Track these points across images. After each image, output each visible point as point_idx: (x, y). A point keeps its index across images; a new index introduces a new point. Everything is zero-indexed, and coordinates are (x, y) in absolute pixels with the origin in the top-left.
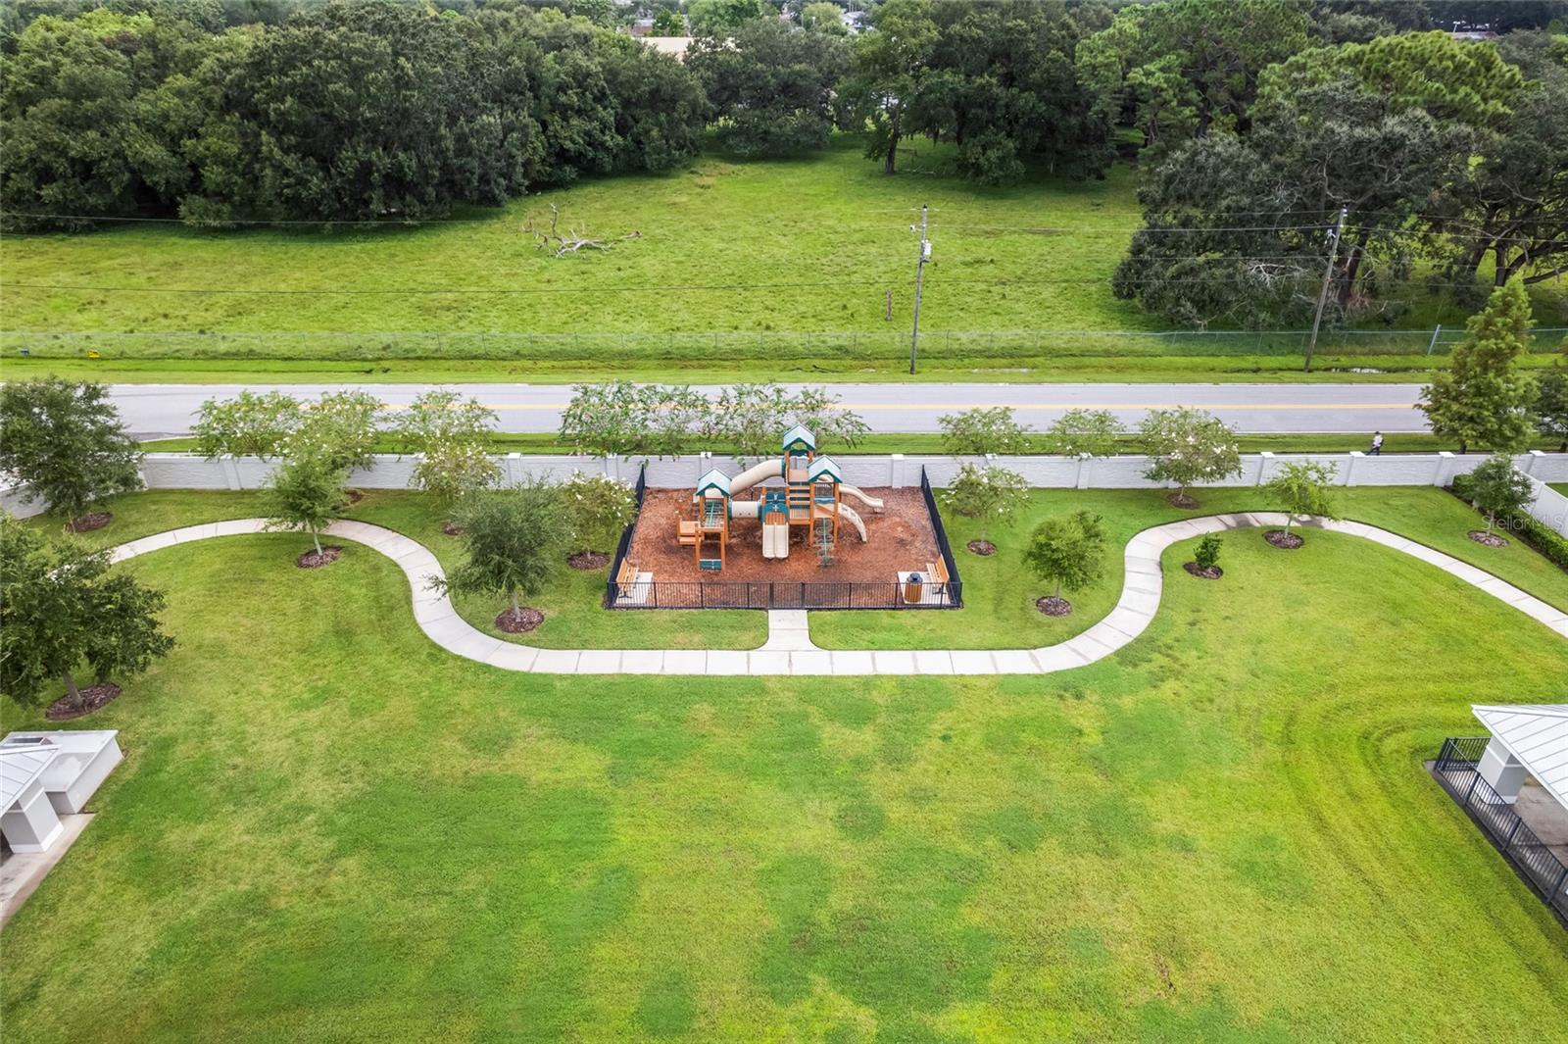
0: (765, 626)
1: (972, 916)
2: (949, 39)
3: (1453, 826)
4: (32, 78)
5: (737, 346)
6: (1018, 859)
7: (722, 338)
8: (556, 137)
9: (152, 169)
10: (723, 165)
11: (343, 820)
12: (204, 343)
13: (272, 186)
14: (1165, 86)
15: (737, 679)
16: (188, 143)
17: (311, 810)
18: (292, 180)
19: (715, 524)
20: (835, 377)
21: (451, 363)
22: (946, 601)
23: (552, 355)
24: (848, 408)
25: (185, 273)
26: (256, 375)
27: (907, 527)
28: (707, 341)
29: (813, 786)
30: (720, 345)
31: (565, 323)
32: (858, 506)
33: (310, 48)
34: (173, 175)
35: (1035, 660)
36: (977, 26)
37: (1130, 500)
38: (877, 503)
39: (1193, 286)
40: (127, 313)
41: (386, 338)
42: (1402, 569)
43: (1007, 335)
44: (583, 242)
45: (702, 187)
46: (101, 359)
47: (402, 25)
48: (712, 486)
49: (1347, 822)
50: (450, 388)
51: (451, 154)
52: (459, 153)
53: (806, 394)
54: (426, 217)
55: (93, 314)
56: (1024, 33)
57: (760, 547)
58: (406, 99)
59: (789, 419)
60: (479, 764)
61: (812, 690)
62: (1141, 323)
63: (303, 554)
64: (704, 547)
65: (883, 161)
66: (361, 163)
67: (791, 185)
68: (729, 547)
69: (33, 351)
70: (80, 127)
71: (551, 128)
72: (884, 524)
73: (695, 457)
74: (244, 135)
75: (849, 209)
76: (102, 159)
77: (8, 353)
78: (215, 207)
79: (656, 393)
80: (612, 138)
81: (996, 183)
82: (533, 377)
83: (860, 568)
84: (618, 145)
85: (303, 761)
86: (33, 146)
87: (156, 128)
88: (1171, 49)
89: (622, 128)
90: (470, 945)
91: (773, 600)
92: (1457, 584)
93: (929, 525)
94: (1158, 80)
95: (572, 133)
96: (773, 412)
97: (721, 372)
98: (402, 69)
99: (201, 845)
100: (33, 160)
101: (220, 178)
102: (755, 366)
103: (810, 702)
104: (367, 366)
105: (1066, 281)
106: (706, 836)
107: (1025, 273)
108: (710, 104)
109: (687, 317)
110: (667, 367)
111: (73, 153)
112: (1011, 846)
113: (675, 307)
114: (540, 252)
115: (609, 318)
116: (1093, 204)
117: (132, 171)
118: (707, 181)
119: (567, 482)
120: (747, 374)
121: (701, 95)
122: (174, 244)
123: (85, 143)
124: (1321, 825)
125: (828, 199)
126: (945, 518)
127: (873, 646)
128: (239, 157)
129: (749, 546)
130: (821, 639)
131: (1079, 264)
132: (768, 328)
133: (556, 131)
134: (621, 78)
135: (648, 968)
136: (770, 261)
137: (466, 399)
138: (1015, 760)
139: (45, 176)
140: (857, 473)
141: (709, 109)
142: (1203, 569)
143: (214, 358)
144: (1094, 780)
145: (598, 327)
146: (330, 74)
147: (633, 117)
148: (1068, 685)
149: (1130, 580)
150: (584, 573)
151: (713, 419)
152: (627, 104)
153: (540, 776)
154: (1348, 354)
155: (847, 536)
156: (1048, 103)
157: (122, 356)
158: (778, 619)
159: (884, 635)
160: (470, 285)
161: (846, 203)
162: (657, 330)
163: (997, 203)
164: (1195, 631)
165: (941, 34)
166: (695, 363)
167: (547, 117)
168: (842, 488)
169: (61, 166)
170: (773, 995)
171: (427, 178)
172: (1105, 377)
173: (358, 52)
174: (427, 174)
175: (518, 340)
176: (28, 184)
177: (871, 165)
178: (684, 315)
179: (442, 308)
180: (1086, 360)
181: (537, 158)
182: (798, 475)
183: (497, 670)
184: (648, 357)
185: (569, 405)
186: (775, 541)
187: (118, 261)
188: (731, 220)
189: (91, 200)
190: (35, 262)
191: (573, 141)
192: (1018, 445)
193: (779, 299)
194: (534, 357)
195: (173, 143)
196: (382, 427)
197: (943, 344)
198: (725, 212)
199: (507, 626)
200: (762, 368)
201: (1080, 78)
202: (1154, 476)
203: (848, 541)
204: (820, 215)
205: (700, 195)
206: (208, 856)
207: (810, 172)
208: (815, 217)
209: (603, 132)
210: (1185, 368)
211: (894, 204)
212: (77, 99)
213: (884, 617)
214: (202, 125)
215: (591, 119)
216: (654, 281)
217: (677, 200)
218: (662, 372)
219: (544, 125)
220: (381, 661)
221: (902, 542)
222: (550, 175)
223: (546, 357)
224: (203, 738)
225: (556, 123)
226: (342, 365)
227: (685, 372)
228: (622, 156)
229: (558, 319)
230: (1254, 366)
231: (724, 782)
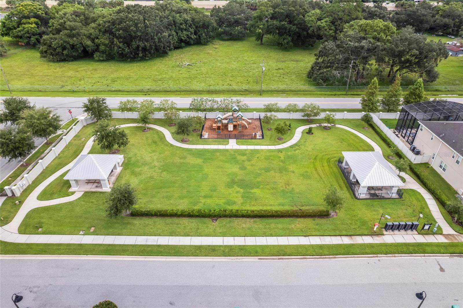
0: (228, 141)
1: (258, 180)
2: (275, 13)
3: (337, 170)
4: (59, 25)
5: (224, 89)
6: (267, 173)
7: (221, 88)
8: (180, 36)
9: (88, 47)
10: (220, 42)
11: (162, 168)
12: (109, 88)
13: (117, 51)
14: (325, 26)
15: (223, 149)
16: (96, 40)
17: (156, 166)
18: (121, 49)
19: (219, 124)
20: (244, 96)
21: (163, 93)
22: (261, 138)
23: (184, 91)
24: (245, 103)
25: (98, 72)
26: (122, 95)
27: (256, 126)
28: (217, 88)
29: (236, 164)
30: (220, 89)
31: (186, 84)
32: (247, 122)
33: (125, 18)
34: (93, 48)
35: (275, 147)
36: (282, 9)
37: (300, 121)
38: (250, 121)
39: (322, 77)
40: (90, 81)
41: (148, 87)
42: (347, 134)
43: (282, 87)
44: (188, 64)
45: (215, 48)
46: (89, 92)
47: (145, 11)
48: (219, 117)
49: (321, 170)
50: (168, 98)
51: (157, 42)
52: (159, 42)
53: (237, 100)
54: (151, 57)
55: (82, 82)
56: (294, 11)
57: (228, 129)
58: (147, 30)
59: (234, 105)
60: (182, 161)
61: (236, 151)
62: (313, 84)
63: (144, 130)
64: (217, 129)
65: (260, 41)
66: (137, 45)
67: (237, 48)
68: (222, 129)
69: (75, 90)
70: (72, 37)
71: (179, 34)
72: (251, 125)
73: (215, 112)
74: (109, 39)
75: (250, 55)
76: (77, 44)
77: (69, 91)
78: (102, 55)
79: (208, 100)
80: (193, 36)
81: (286, 48)
82: (181, 96)
83: (246, 132)
84: (194, 38)
85: (153, 160)
86: (62, 42)
87: (89, 37)
88: (328, 16)
89: (195, 33)
90: (184, 182)
91: (230, 138)
92: (356, 136)
93: (260, 125)
94: (324, 24)
95: (184, 35)
96: (231, 103)
97: (220, 95)
98: (146, 23)
99: (141, 170)
100: (62, 45)
101: (104, 49)
102: (228, 94)
103: (236, 153)
104: (145, 93)
105: (298, 74)
106: (219, 170)
107: (289, 72)
108: (217, 27)
109: (212, 83)
110: (209, 94)
111: (71, 43)
112: (266, 172)
113: (210, 80)
114: (178, 66)
115: (196, 82)
116: (310, 53)
117: (83, 47)
118: (217, 46)
119: (193, 116)
120: (226, 95)
121: (215, 25)
122: (93, 64)
123: (73, 41)
124: (316, 170)
125: (246, 52)
126: (262, 124)
127: (247, 145)
128: (108, 44)
129: (226, 129)
130: (238, 144)
131: (302, 69)
132: (230, 85)
133: (180, 35)
134: (195, 21)
135: (210, 185)
136: (231, 69)
137: (171, 101)
138: (269, 161)
139: (64, 48)
140: (247, 116)
141: (217, 28)
142: (310, 133)
143: (112, 92)
144: (281, 164)
145: (194, 85)
146: (131, 25)
147: (198, 30)
148: (280, 151)
149: (296, 135)
150: (196, 133)
151: (219, 105)
152: (197, 27)
153: (192, 162)
154: (356, 91)
155: (244, 127)
156: (299, 28)
157: (93, 91)
158: (231, 141)
159: (249, 143)
160: (163, 75)
161: (250, 53)
162: (207, 86)
163: (286, 53)
164: (305, 143)
165: (274, 11)
166: (215, 93)
167: (178, 31)
168: (243, 118)
169: (68, 46)
170: (228, 188)
171: (151, 48)
172: (302, 96)
173: (136, 19)
174: (151, 47)
175: (176, 88)
176: (61, 51)
177: (257, 42)
178: (212, 82)
179: (158, 80)
180: (299, 93)
181: (175, 42)
182: (235, 116)
183: (182, 148)
184: (205, 92)
185: (191, 102)
186: (231, 127)
187: (82, 68)
188: (222, 57)
189: (74, 54)
190: (64, 69)
191: (184, 37)
192: (278, 110)
193: (233, 78)
194: (180, 91)
195: (93, 40)
196: (155, 106)
197: (268, 89)
198: (221, 55)
199: (183, 141)
200: (229, 94)
201: (306, 23)
202: (304, 116)
203: (244, 128)
204: (244, 56)
205: (215, 50)
206: (142, 172)
207: (241, 44)
208: (242, 57)
209: (191, 35)
210: (320, 94)
211: (261, 53)
212: (71, 31)
213: (250, 140)
214: (99, 36)
215: (188, 32)
216: (205, 74)
217: (209, 52)
218: (208, 95)
219: (177, 33)
220: (162, 146)
221: (254, 128)
222: (178, 45)
223: (183, 92)
224: (136, 157)
225: (180, 33)
226: (139, 93)
227: (213, 95)
228: (195, 40)
229: (185, 83)
230: (335, 94)
231: (221, 163)
